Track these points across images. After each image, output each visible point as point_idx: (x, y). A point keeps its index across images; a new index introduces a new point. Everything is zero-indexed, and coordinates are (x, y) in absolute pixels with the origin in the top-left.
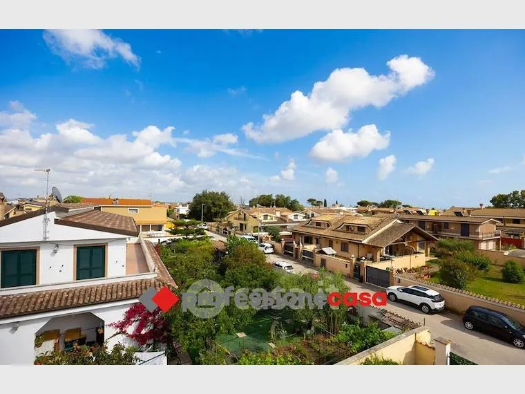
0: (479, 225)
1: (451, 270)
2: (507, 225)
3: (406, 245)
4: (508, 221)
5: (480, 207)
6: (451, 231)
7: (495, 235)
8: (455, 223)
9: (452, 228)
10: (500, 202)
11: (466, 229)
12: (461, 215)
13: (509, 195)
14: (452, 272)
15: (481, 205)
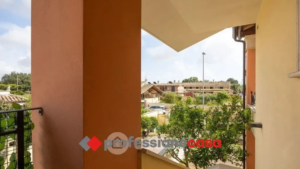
0: (178, 86)
1: (169, 98)
2: (188, 89)
3: (150, 94)
4: (188, 88)
5: (178, 82)
6: (168, 90)
7: (184, 91)
8: (169, 86)
9: (168, 89)
10: (186, 81)
11: (174, 88)
12: (172, 83)
13: (189, 79)
14: (169, 99)
15: (179, 81)
